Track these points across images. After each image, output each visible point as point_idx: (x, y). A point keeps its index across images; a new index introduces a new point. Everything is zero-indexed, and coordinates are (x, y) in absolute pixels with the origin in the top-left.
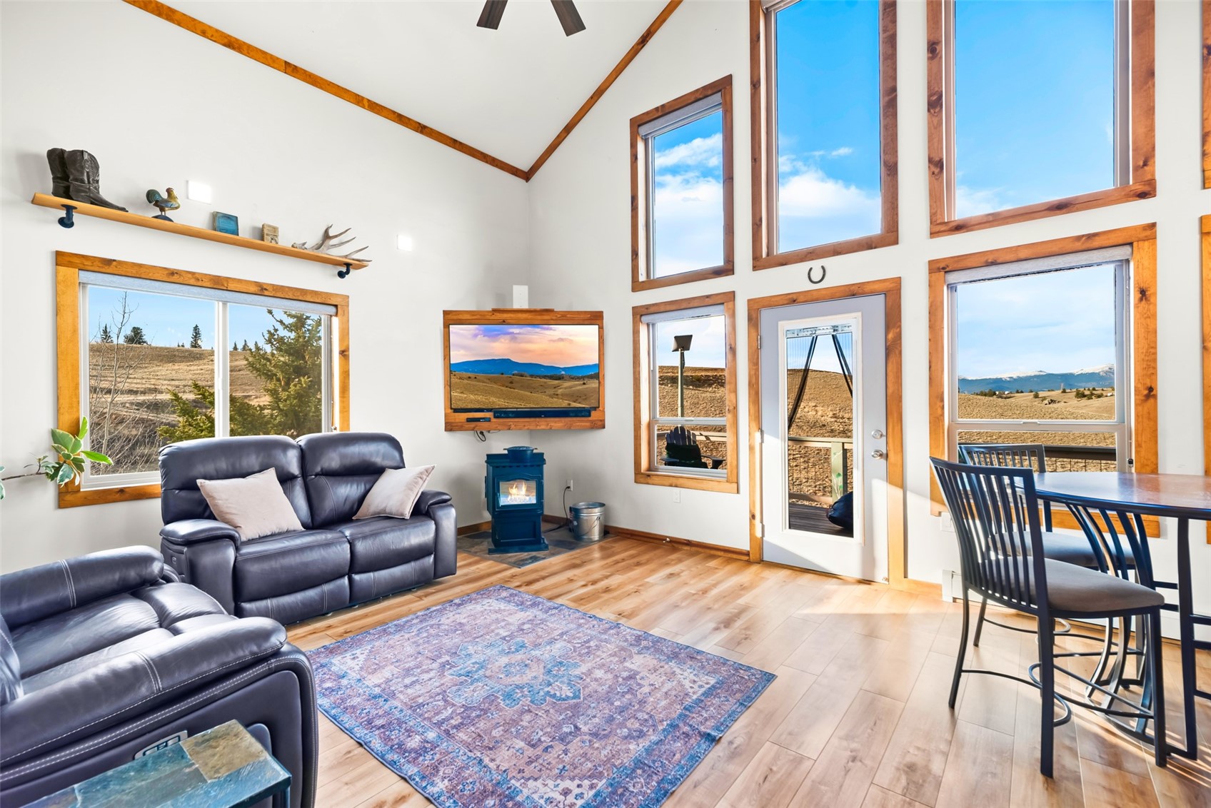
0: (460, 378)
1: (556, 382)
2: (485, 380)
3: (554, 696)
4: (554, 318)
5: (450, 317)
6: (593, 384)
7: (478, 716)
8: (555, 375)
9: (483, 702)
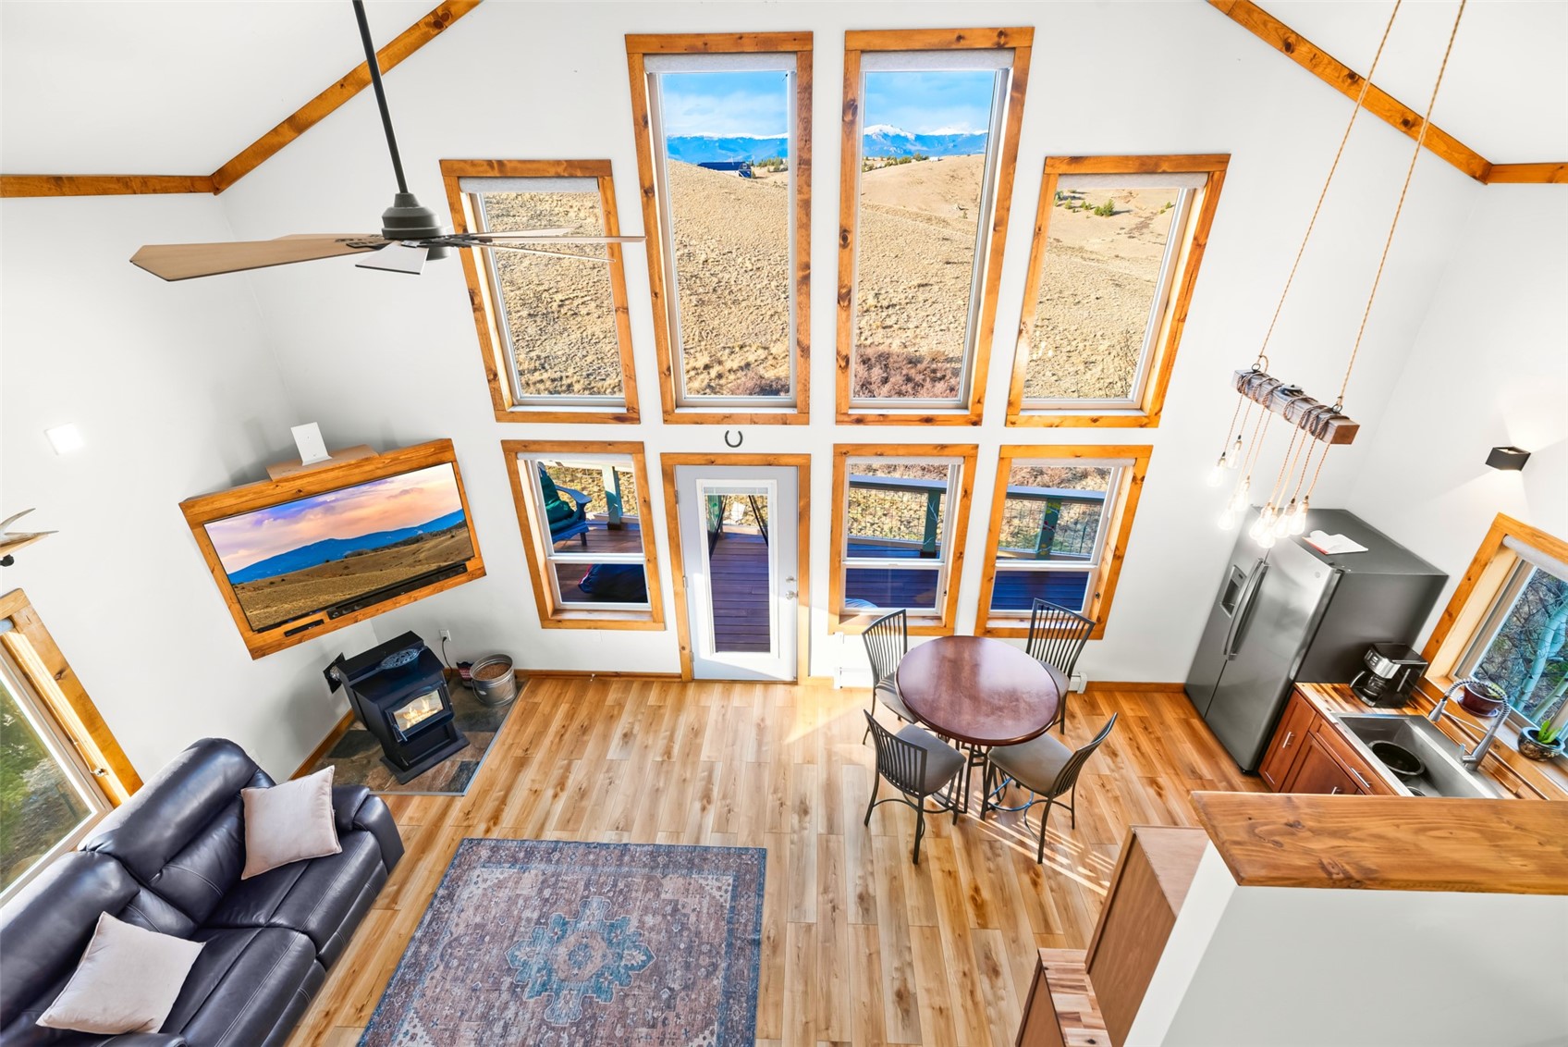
0: (255, 589)
1: (413, 546)
3: (633, 967)
4: (381, 465)
5: (197, 510)
6: (462, 534)
8: (410, 538)
9: (585, 1010)
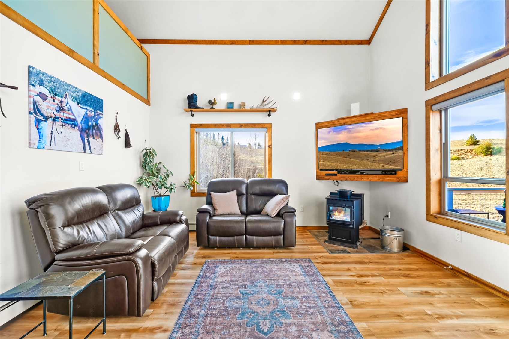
0: (323, 154)
1: (375, 153)
2: (335, 155)
4: (373, 117)
5: (319, 125)
6: (400, 153)
7: (224, 315)
8: (374, 149)
9: (232, 310)
